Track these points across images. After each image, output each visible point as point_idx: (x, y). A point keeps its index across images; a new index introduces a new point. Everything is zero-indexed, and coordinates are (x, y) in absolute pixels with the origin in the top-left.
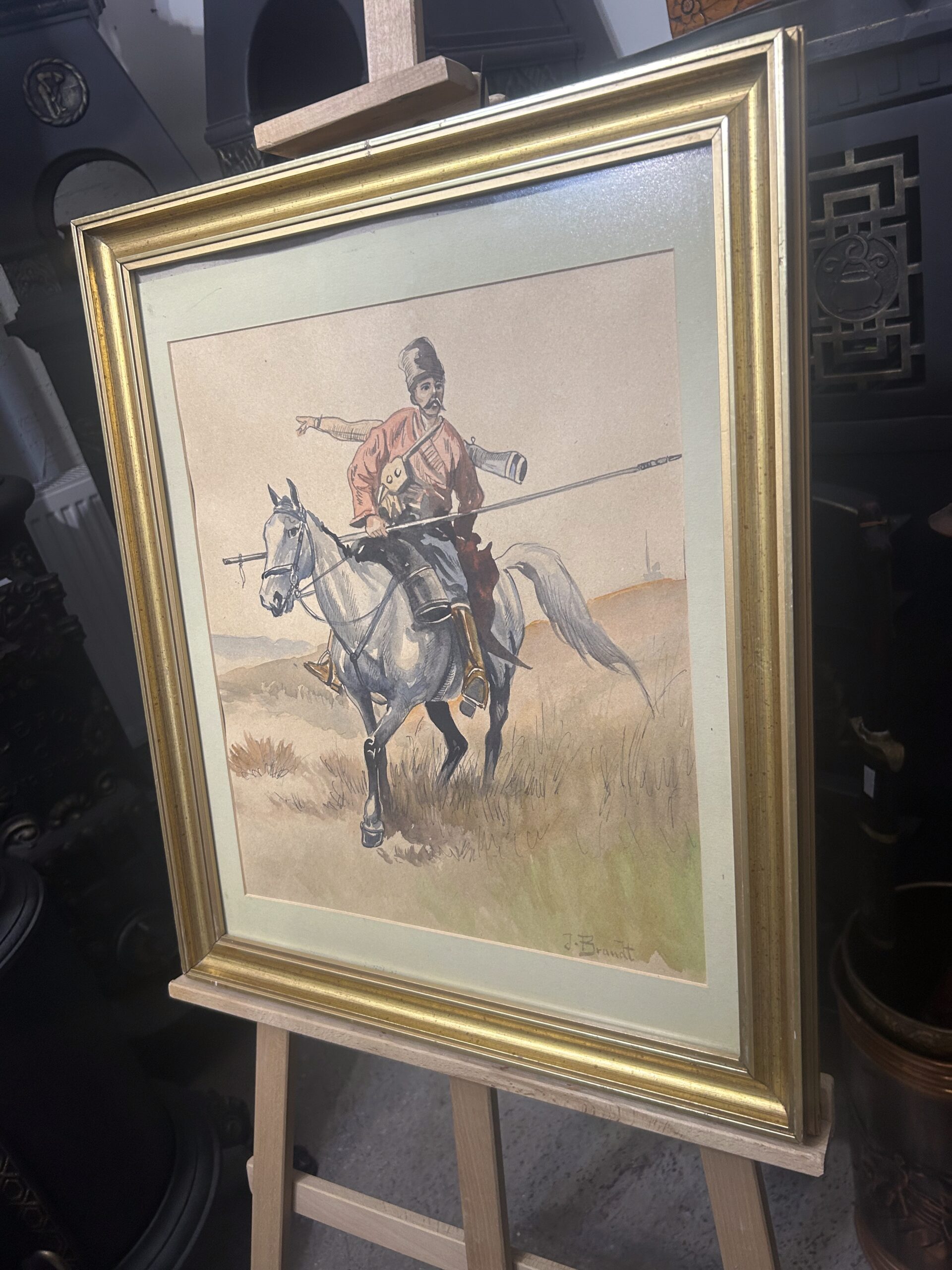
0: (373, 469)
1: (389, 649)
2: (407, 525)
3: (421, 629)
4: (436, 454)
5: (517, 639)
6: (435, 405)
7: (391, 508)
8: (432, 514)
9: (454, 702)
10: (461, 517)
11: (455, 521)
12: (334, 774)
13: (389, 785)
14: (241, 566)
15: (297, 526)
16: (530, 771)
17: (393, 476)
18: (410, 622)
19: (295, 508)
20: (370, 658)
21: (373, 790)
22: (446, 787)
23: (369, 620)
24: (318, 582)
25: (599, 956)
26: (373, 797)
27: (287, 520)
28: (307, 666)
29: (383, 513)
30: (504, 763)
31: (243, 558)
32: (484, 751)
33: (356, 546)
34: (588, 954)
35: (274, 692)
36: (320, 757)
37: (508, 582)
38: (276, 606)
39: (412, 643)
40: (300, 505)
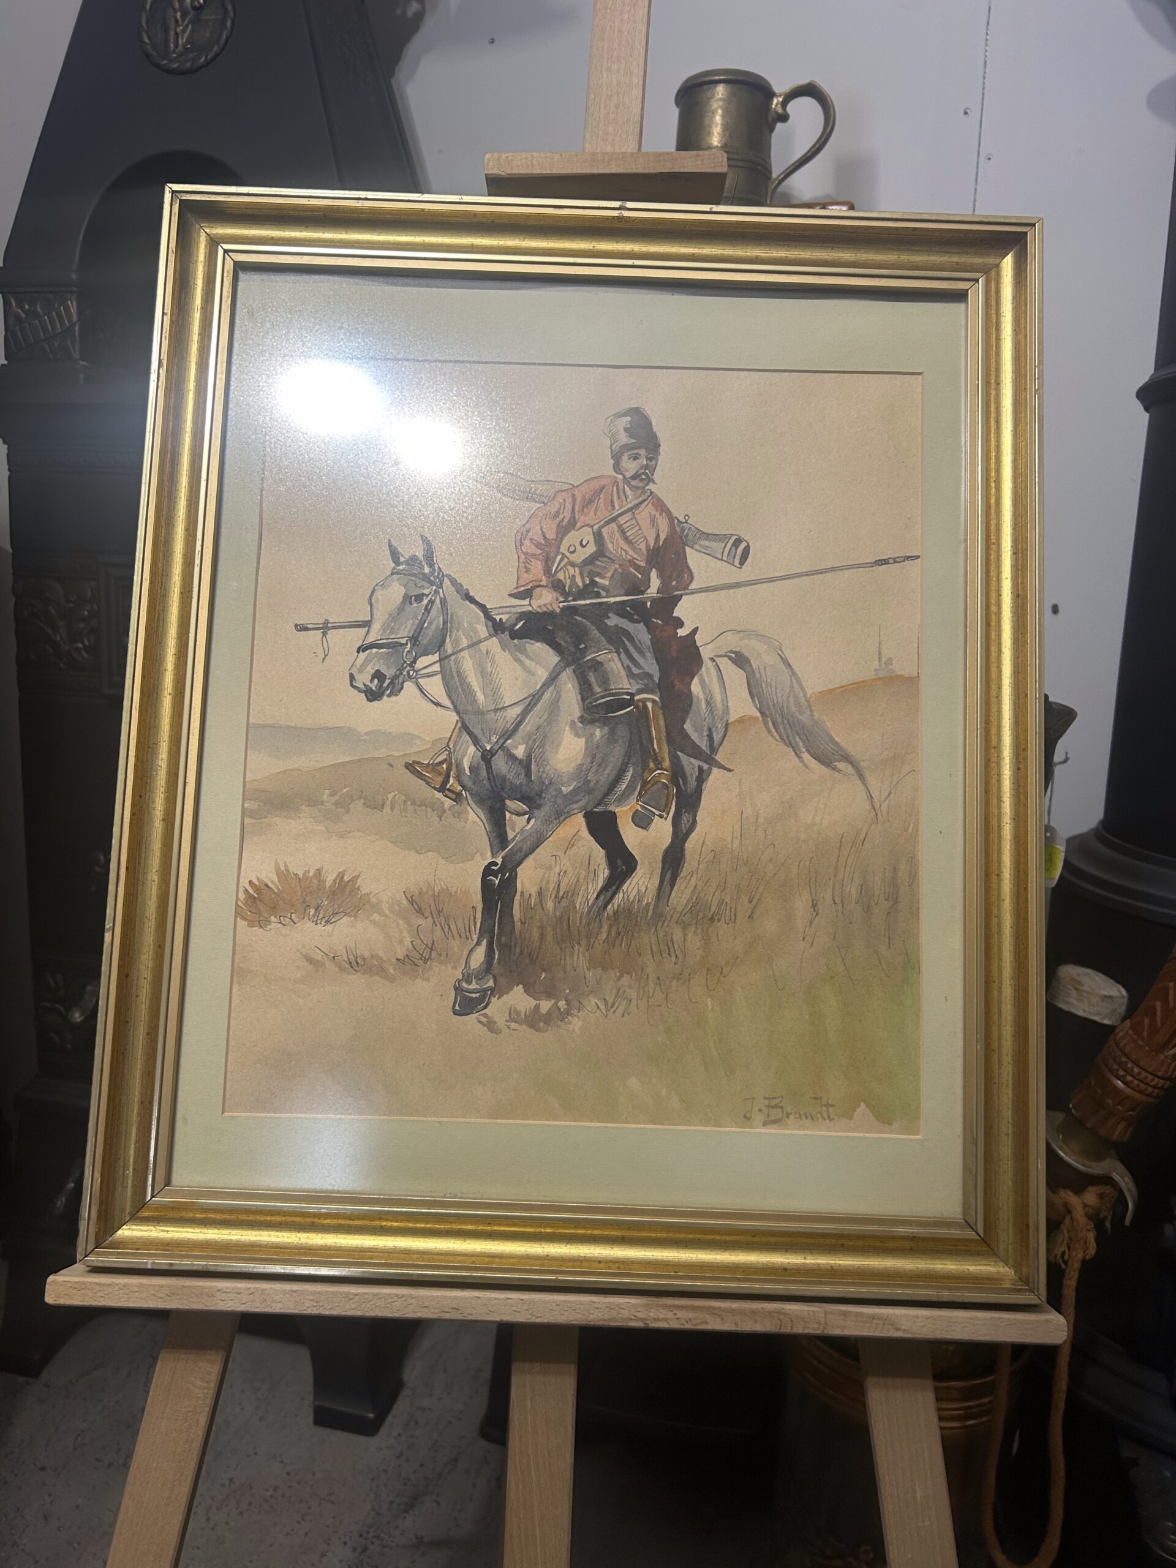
0: (551, 535)
1: (542, 745)
2: (588, 602)
3: (592, 722)
4: (638, 528)
5: (717, 737)
6: (643, 477)
7: (568, 581)
8: (623, 592)
9: (624, 813)
10: (660, 598)
11: (651, 601)
12: (423, 914)
13: (513, 922)
14: (324, 634)
15: (426, 591)
16: (718, 893)
17: (578, 544)
18: (577, 712)
19: (427, 570)
20: (512, 757)
21: (486, 931)
22: (600, 920)
23: (518, 710)
24: (446, 661)
25: (789, 1122)
26: (484, 942)
27: (411, 584)
28: (410, 767)
29: (558, 586)
30: (685, 884)
31: (329, 625)
32: (659, 871)
33: (513, 621)
34: (774, 1122)
35: (344, 804)
36: (404, 892)
37: (714, 672)
38: (374, 688)
39: (576, 739)
40: (436, 567)
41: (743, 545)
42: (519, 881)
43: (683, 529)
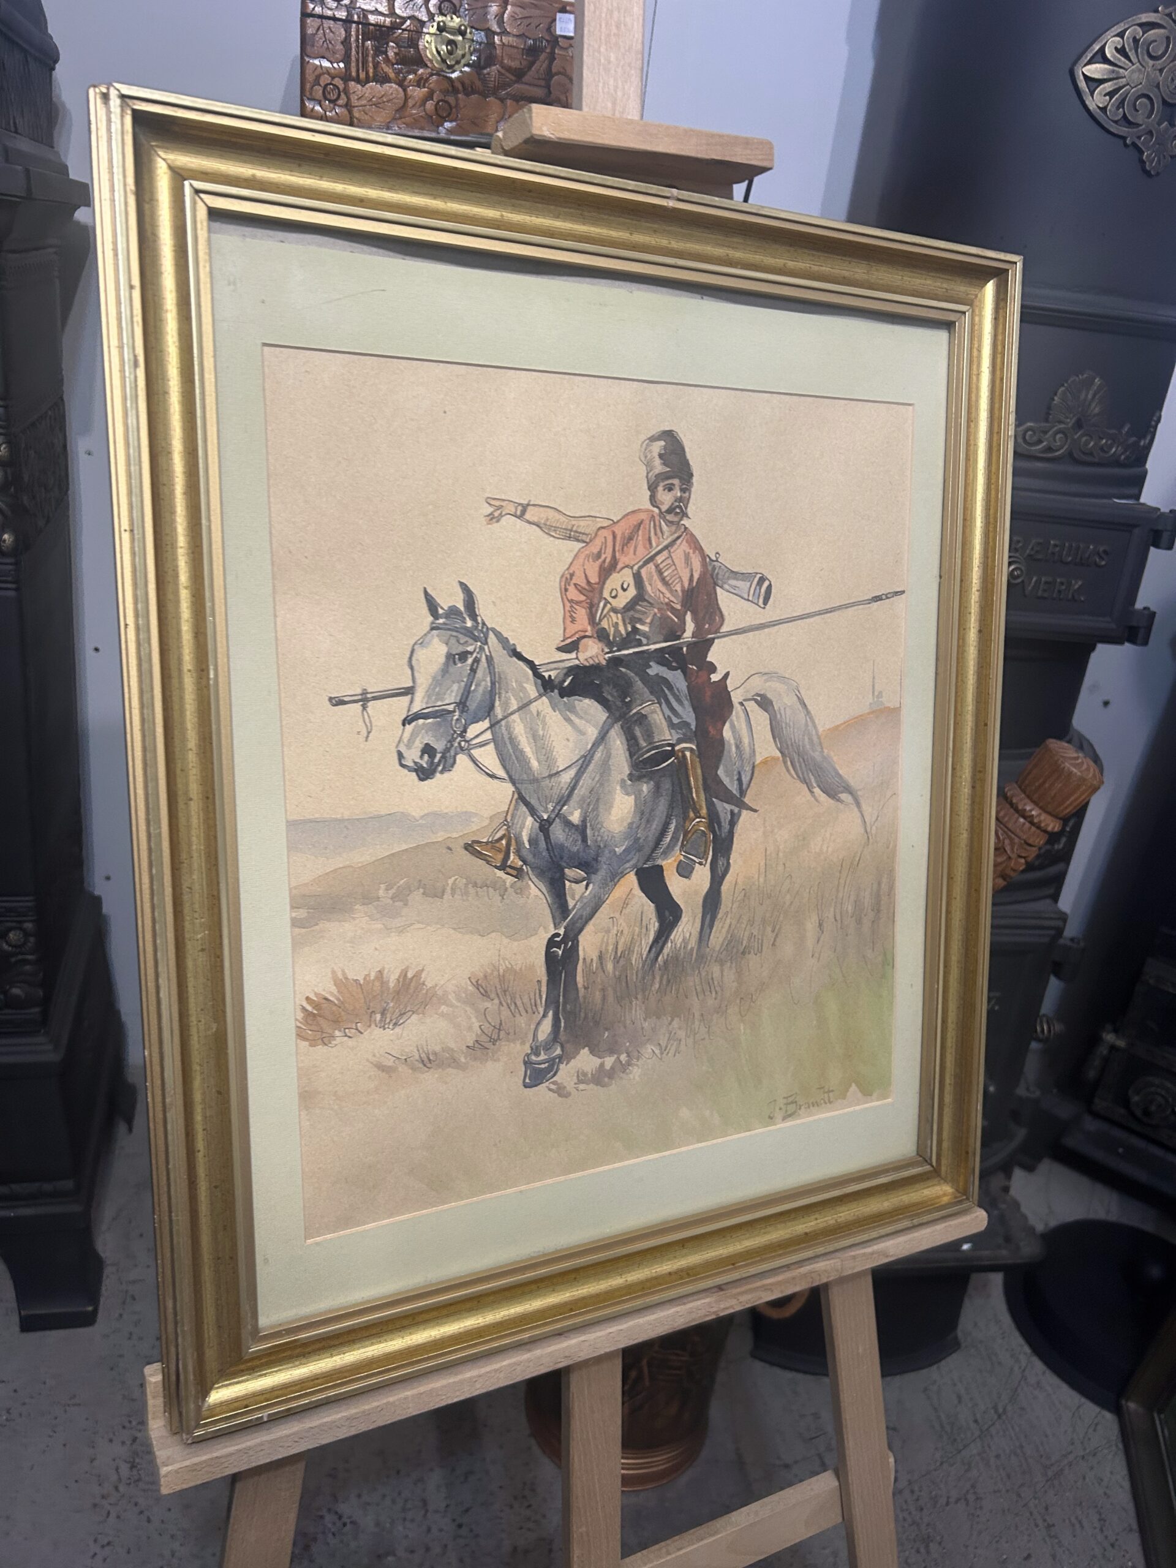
0: (594, 579)
1: (596, 809)
2: (631, 651)
3: (639, 778)
4: (673, 567)
5: (745, 780)
6: (678, 510)
7: (612, 629)
8: (661, 638)
9: (669, 864)
10: (695, 643)
11: (687, 647)
12: (488, 997)
13: (577, 989)
14: (364, 707)
15: (470, 648)
16: (749, 927)
17: (619, 589)
18: (627, 770)
19: (469, 623)
20: (568, 823)
21: (552, 1002)
23: (572, 773)
24: (497, 726)
25: (800, 1112)
26: (551, 1014)
27: (453, 641)
28: (468, 847)
29: (602, 635)
31: (369, 696)
33: (561, 676)
35: (401, 896)
36: (469, 978)
37: (742, 715)
38: (425, 765)
39: (626, 797)
40: (479, 619)
41: (766, 584)
42: (581, 948)
43: (714, 568)
